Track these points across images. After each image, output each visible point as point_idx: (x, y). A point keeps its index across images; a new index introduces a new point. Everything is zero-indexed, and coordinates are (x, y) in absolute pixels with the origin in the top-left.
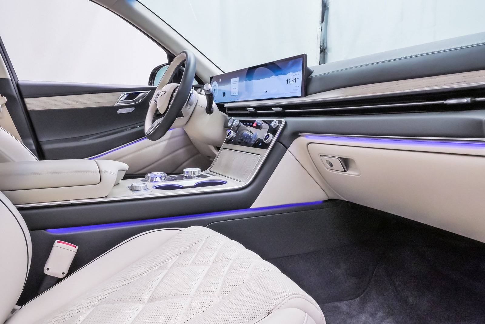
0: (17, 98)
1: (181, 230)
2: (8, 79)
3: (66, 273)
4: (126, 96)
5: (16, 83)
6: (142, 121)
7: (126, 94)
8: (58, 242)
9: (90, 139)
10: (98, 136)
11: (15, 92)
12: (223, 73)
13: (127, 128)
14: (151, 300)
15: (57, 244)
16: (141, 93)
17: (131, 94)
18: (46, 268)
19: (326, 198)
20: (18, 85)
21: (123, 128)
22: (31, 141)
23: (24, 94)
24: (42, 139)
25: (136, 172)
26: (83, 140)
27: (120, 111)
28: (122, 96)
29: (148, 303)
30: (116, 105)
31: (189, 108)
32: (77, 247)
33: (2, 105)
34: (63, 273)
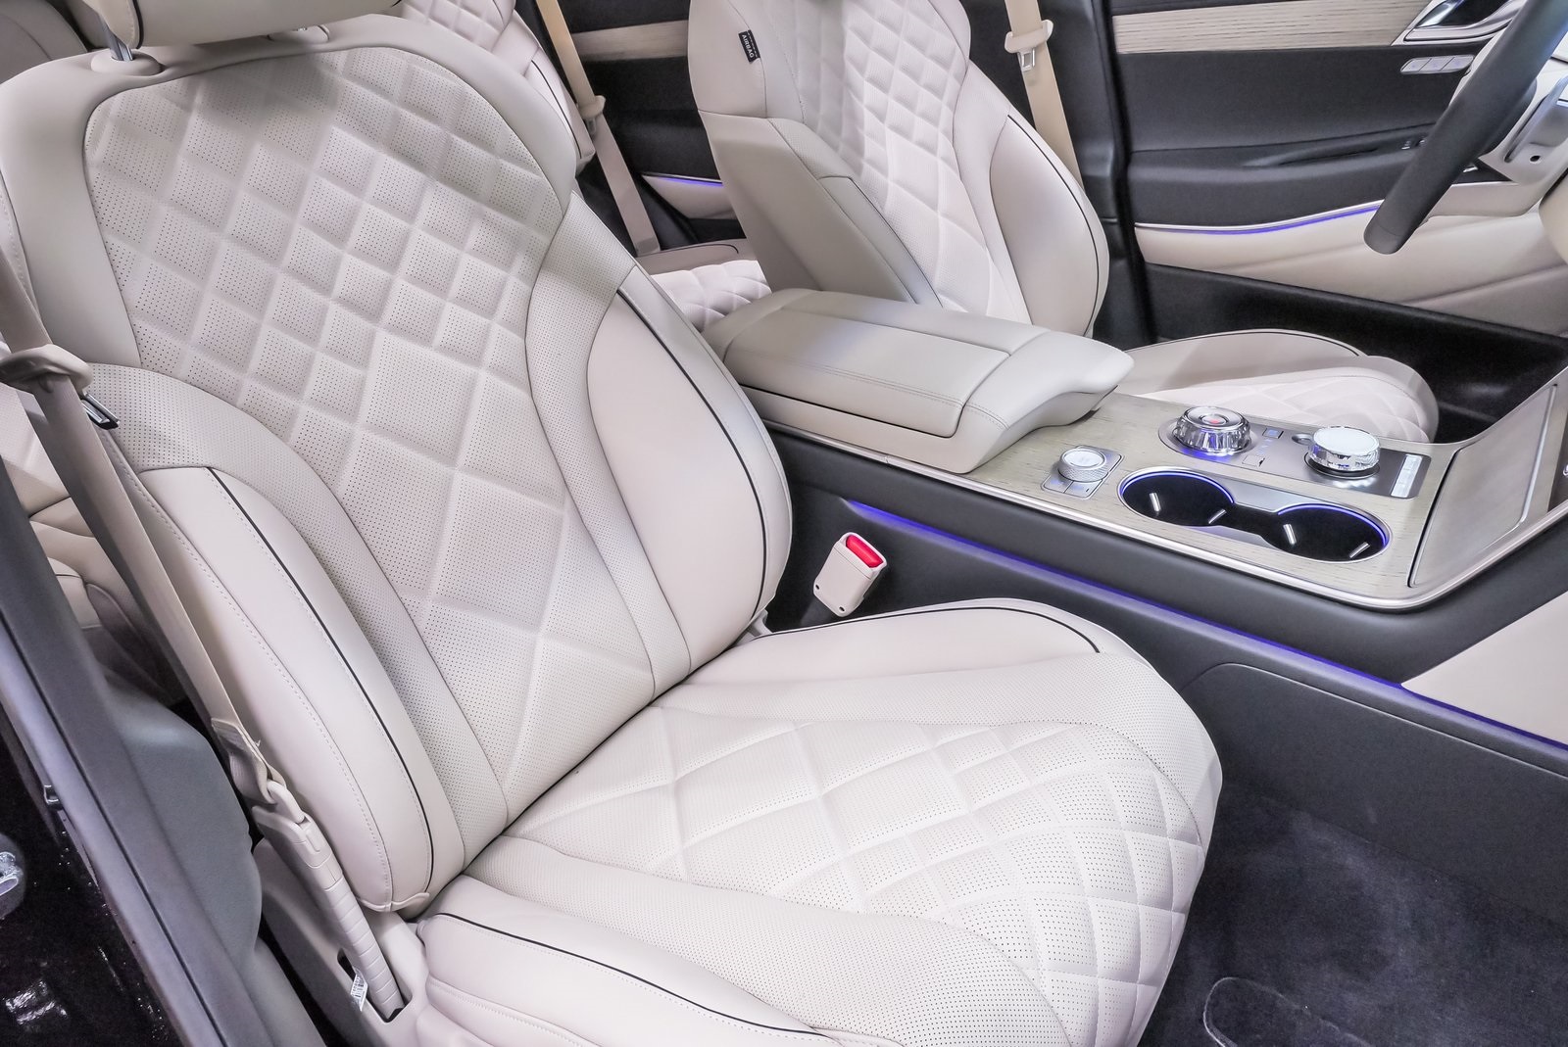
0: (1091, 15)
1: (1097, 651)
4: (1450, 7)
8: (847, 540)
15: (840, 545)
18: (816, 582)
23: (1114, 4)
24: (1141, 144)
27: (1412, 67)
28: (1432, 5)
30: (1403, 43)
31: (1535, 158)
32: (885, 563)
33: (1037, 48)
34: (842, 609)
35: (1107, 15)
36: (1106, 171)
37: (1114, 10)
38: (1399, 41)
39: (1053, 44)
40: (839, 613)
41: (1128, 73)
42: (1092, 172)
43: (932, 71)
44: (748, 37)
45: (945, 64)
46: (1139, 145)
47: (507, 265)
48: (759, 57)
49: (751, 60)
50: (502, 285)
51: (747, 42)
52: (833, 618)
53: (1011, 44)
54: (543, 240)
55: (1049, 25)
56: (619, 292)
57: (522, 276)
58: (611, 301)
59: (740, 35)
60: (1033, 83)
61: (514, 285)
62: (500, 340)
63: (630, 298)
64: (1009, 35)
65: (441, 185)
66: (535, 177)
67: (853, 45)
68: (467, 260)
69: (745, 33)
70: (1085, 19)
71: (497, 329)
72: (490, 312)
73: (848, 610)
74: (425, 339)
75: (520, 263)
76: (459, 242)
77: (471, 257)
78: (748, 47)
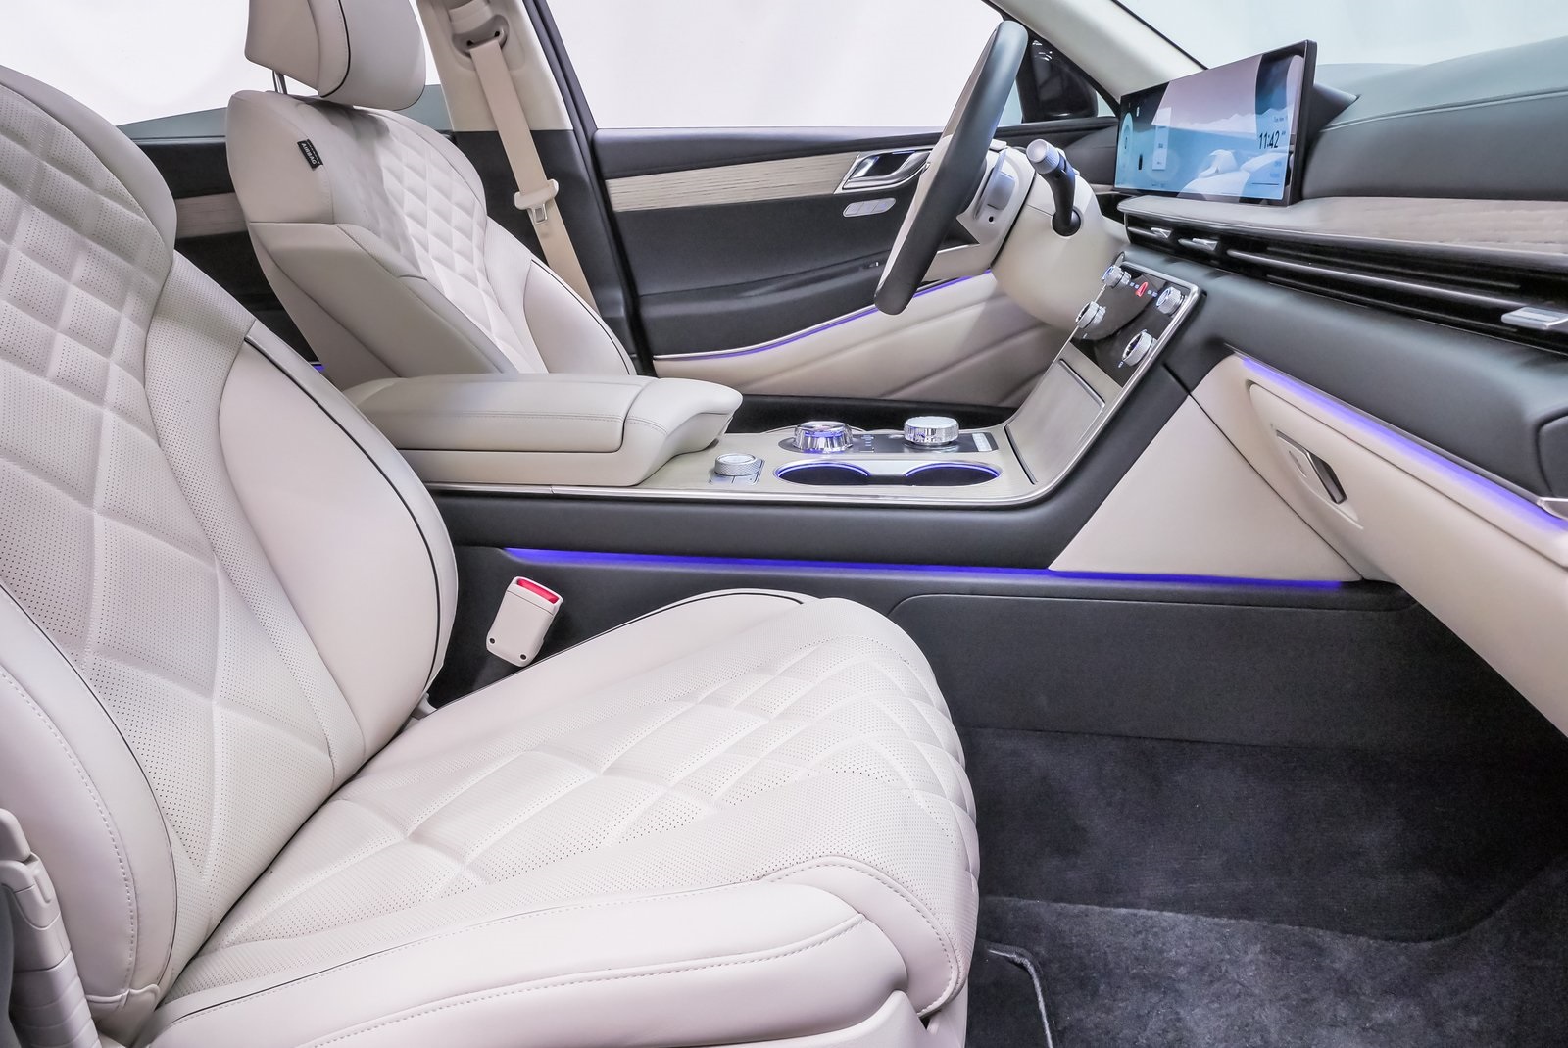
0: (587, 180)
1: (801, 603)
2: (563, 133)
3: (530, 657)
4: (871, 163)
5: (590, 138)
6: (881, 250)
7: (873, 157)
8: (519, 583)
9: (761, 295)
10: (789, 282)
11: (582, 166)
12: (1198, 70)
13: (866, 260)
14: (612, 770)
15: (513, 586)
16: (916, 151)
17: (887, 153)
18: (490, 636)
19: (1346, 575)
20: (592, 144)
21: (857, 263)
22: (619, 295)
23: (605, 169)
24: (645, 289)
25: (883, 395)
26: (747, 294)
27: (852, 210)
28: (858, 161)
29: (605, 773)
30: (842, 192)
31: (991, 219)
32: (561, 600)
33: (547, 203)
34: (523, 657)
35: (601, 178)
36: (622, 312)
37: (606, 175)
38: (839, 191)
39: (559, 199)
40: (519, 662)
41: (624, 227)
42: (610, 314)
43: (458, 215)
44: (307, 146)
45: (470, 213)
46: (643, 290)
47: (119, 304)
48: (322, 163)
49: (314, 166)
50: (116, 325)
51: (307, 150)
52: (514, 669)
53: (520, 201)
54: (153, 285)
55: (555, 184)
56: (246, 340)
57: (135, 319)
58: (240, 349)
59: (300, 144)
60: (545, 236)
61: (128, 329)
62: (119, 382)
63: (260, 346)
64: (517, 195)
65: (37, 210)
66: (140, 219)
67: (389, 181)
68: (74, 292)
69: (304, 142)
70: (583, 182)
71: (116, 372)
72: (106, 350)
73: (530, 656)
74: (39, 368)
75: (132, 304)
76: (64, 272)
77: (77, 290)
78: (309, 154)
